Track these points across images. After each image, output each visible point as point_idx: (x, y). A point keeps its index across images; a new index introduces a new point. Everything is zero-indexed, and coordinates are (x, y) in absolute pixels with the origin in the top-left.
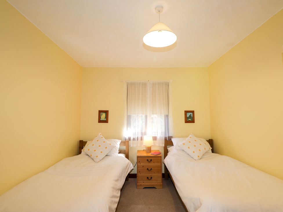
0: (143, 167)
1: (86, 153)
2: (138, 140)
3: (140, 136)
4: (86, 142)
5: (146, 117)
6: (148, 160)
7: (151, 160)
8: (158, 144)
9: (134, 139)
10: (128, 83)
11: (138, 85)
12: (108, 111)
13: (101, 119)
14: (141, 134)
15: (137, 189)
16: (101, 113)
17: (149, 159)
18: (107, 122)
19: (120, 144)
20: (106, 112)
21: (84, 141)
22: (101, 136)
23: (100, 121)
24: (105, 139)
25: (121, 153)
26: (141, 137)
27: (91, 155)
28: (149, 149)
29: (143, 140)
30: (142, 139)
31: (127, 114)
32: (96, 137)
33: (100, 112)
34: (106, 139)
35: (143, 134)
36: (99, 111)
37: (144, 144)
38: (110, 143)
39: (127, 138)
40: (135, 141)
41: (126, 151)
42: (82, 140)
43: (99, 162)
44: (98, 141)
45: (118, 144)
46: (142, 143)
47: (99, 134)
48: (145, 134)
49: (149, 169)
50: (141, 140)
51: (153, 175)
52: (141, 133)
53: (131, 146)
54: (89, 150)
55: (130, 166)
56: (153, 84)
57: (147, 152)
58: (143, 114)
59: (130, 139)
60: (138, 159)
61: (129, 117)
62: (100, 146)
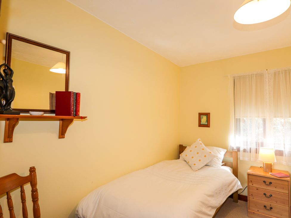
0: (257, 189)
1: (184, 159)
2: (250, 152)
3: (254, 147)
4: (186, 147)
5: (264, 121)
6: (264, 182)
7: (271, 183)
8: (285, 162)
9: (245, 151)
10: (235, 77)
11: (249, 77)
12: (209, 113)
13: (201, 123)
14: (256, 145)
15: (247, 217)
16: (202, 116)
17: (268, 181)
18: (209, 127)
19: (225, 155)
20: (208, 115)
21: (183, 146)
22: (201, 142)
23: (200, 125)
24: (204, 146)
25: (227, 166)
26: (256, 149)
27: (189, 162)
28: (269, 167)
29: (258, 153)
30: (257, 151)
31: (235, 117)
32: (195, 142)
33: (200, 115)
34: (206, 146)
35: (259, 145)
36: (199, 113)
37: (260, 159)
38: (211, 152)
39: (235, 148)
40: (246, 153)
41: (234, 165)
42: (182, 144)
43: (197, 171)
44: (196, 147)
45: (221, 154)
46: (257, 158)
47: (198, 140)
48: (262, 145)
49: (268, 195)
50: (256, 153)
51: (273, 204)
52: (256, 143)
53: (241, 159)
54: (186, 156)
55: (237, 183)
56: (275, 74)
57: (266, 171)
58: (259, 117)
59: (238, 150)
60: (248, 178)
61: (238, 121)
62: (198, 153)
